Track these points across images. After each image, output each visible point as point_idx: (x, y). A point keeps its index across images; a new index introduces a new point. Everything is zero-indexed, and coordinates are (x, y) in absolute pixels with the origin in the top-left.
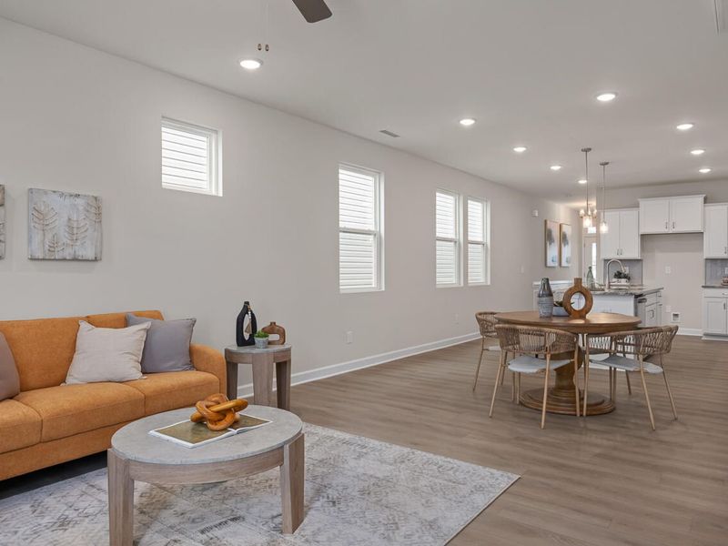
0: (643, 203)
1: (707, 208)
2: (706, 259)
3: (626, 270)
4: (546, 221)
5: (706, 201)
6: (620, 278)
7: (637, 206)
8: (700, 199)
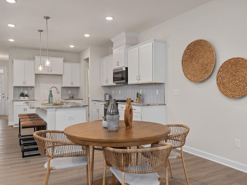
0: (36, 58)
1: (64, 64)
2: (62, 87)
3: (25, 92)
5: (64, 61)
8: (62, 60)
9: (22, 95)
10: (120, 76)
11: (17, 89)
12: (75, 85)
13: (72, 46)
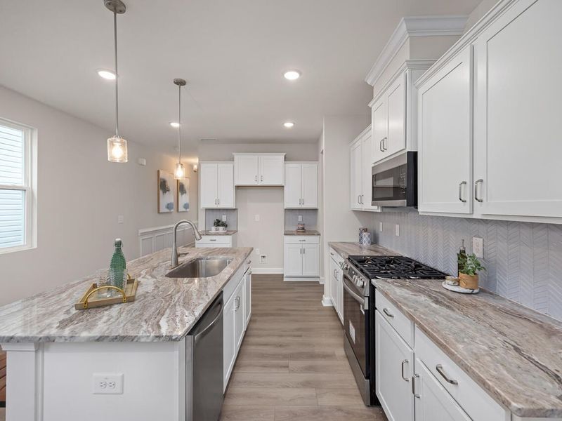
0: (237, 157)
1: (287, 165)
2: (286, 209)
3: (224, 218)
4: (158, 171)
5: (286, 159)
6: (219, 226)
7: (232, 159)
8: (282, 157)
9: (218, 223)
10: (389, 182)
11: (211, 212)
12: (307, 206)
13: (289, 125)
